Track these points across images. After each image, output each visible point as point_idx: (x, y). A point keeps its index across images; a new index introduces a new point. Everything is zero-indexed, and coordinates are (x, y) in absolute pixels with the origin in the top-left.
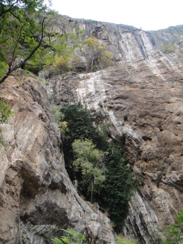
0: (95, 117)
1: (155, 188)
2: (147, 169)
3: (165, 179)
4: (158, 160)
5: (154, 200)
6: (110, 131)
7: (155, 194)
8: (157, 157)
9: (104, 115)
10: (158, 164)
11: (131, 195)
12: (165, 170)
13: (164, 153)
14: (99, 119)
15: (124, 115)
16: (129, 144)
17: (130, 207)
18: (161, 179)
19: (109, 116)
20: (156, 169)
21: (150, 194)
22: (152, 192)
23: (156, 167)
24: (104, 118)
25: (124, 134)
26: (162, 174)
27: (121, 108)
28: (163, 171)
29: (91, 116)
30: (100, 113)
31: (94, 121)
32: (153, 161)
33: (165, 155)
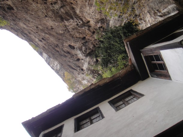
0: (96, 74)
1: (92, 23)
2: (88, 34)
3: (80, 22)
4: (73, 35)
5: (100, 18)
6: (94, 63)
7: (95, 20)
8: (73, 37)
9: (89, 71)
10: (76, 33)
11: (117, 27)
12: (74, 28)
13: (65, 36)
14: (94, 71)
15: (77, 62)
16: (89, 49)
17: (125, 23)
18: (82, 24)
19: (87, 69)
20: (81, 31)
21: (99, 23)
22: (96, 23)
23: (80, 32)
24: (91, 70)
25: (86, 56)
26: (79, 27)
27: (76, 66)
28: (76, 28)
29: (97, 77)
30: (91, 73)
31: (99, 73)
32: (78, 36)
33: (65, 35)
